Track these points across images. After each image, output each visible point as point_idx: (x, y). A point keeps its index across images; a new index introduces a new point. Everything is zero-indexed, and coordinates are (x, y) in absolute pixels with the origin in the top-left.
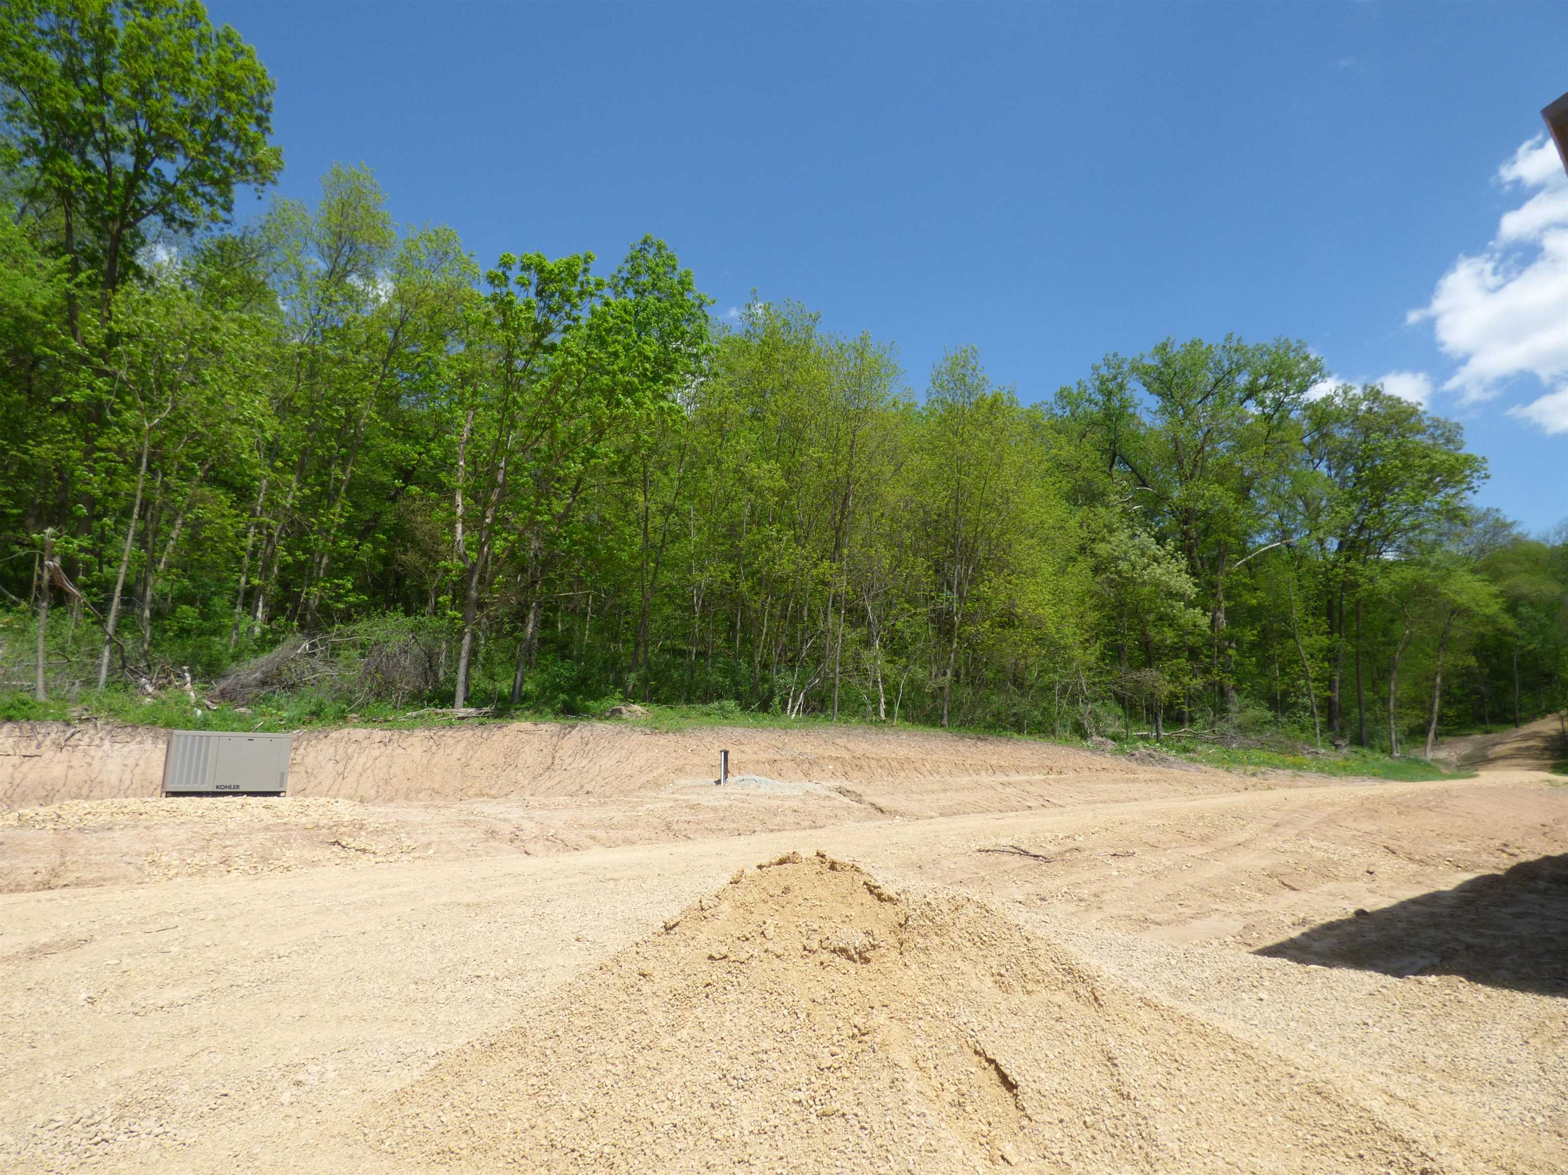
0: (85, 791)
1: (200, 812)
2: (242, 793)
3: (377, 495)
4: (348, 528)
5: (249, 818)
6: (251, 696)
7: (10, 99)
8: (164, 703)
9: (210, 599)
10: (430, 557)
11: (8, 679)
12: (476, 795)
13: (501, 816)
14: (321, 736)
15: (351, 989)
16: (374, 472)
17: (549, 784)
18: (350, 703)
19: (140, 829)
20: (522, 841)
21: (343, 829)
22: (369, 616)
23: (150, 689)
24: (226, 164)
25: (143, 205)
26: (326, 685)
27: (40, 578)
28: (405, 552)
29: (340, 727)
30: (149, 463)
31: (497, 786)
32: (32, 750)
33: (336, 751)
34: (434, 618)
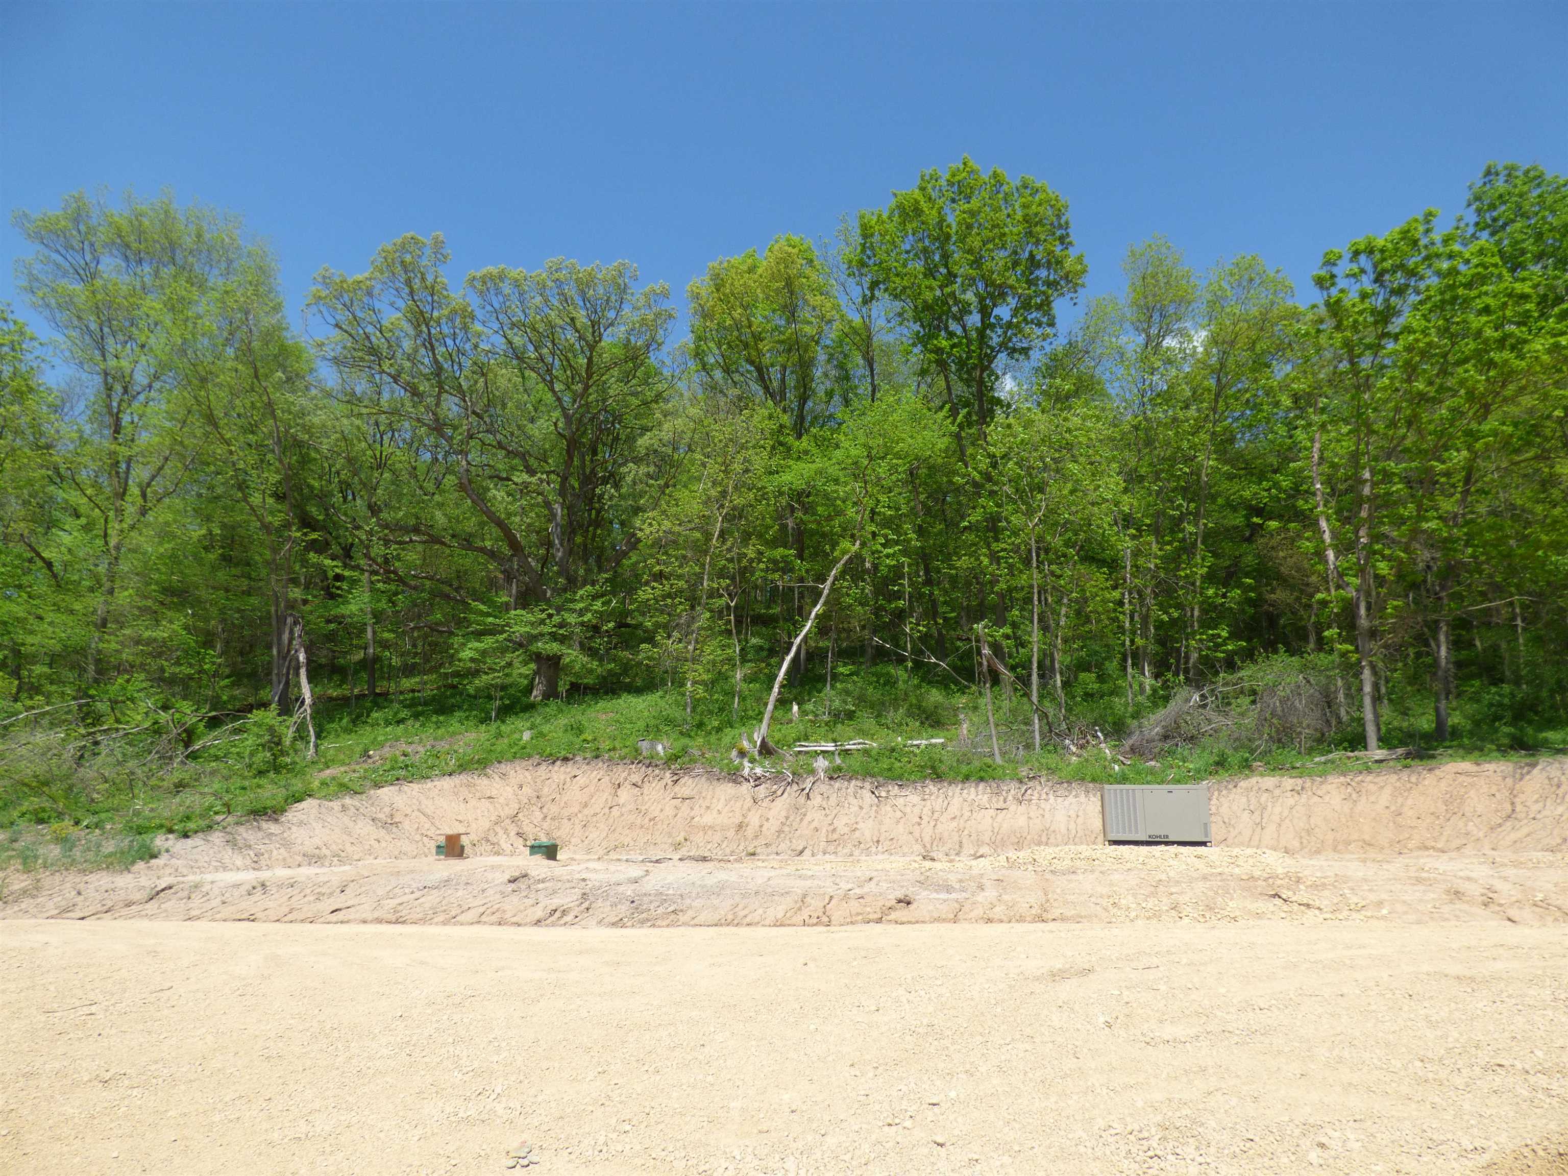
0: (1044, 839)
1: (1141, 859)
2: (1173, 843)
3: (1232, 539)
4: (1211, 578)
5: (1184, 867)
6: (1157, 750)
7: (899, 310)
8: (1087, 760)
9: (1103, 664)
10: (1302, 591)
11: (975, 748)
12: (1419, 848)
13: (1461, 874)
14: (1230, 786)
15: (1346, 1054)
16: (1224, 517)
17: (1514, 836)
18: (1252, 752)
19: (1097, 874)
20: (1501, 905)
21: (1279, 882)
22: (1254, 662)
23: (1074, 749)
24: (1044, 288)
25: (992, 349)
26: (1224, 734)
27: (981, 664)
28: (1273, 591)
29: (1247, 777)
30: (1038, 556)
31: (1444, 839)
32: (1001, 805)
33: (1249, 801)
34: (1322, 655)
